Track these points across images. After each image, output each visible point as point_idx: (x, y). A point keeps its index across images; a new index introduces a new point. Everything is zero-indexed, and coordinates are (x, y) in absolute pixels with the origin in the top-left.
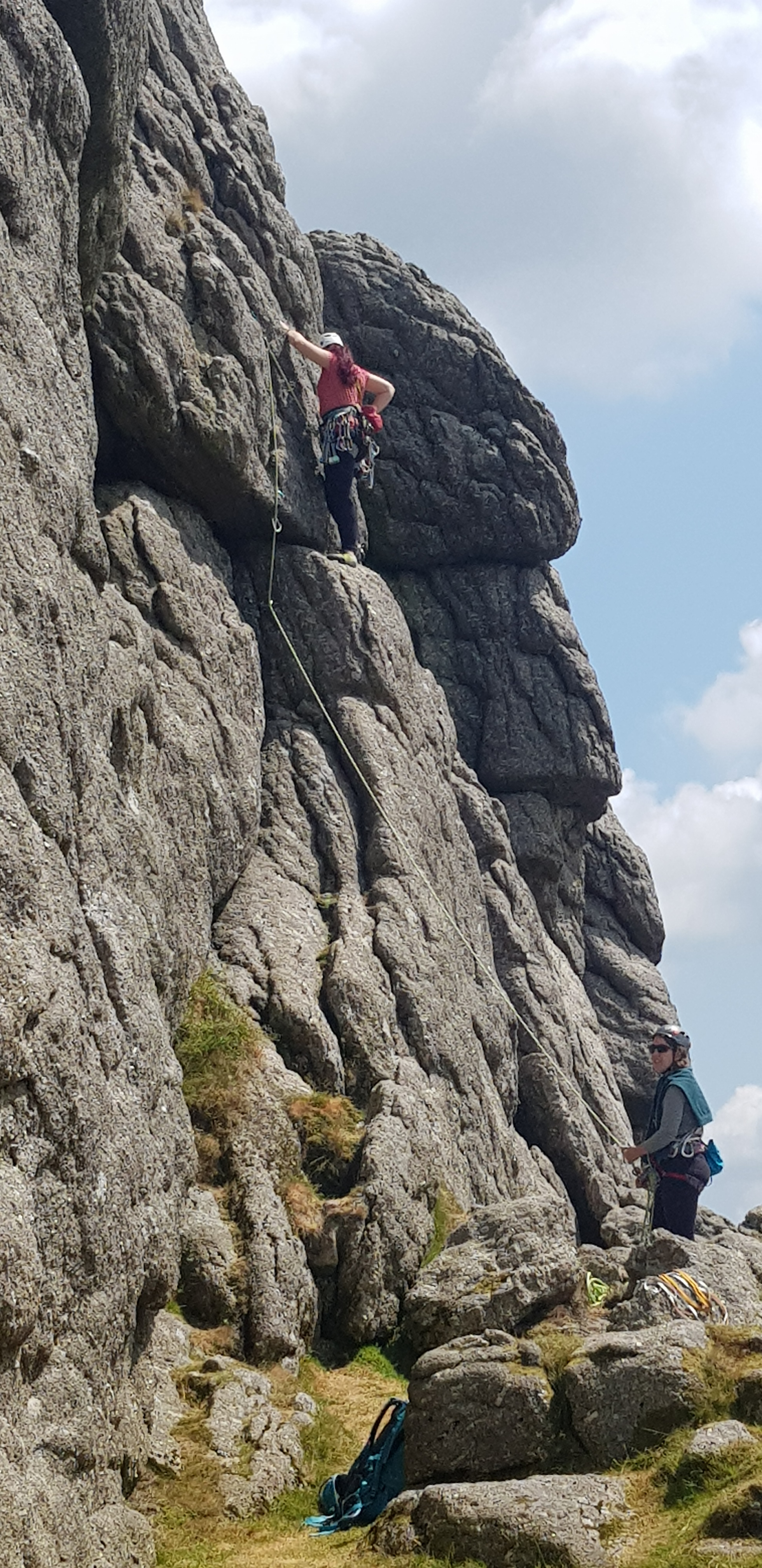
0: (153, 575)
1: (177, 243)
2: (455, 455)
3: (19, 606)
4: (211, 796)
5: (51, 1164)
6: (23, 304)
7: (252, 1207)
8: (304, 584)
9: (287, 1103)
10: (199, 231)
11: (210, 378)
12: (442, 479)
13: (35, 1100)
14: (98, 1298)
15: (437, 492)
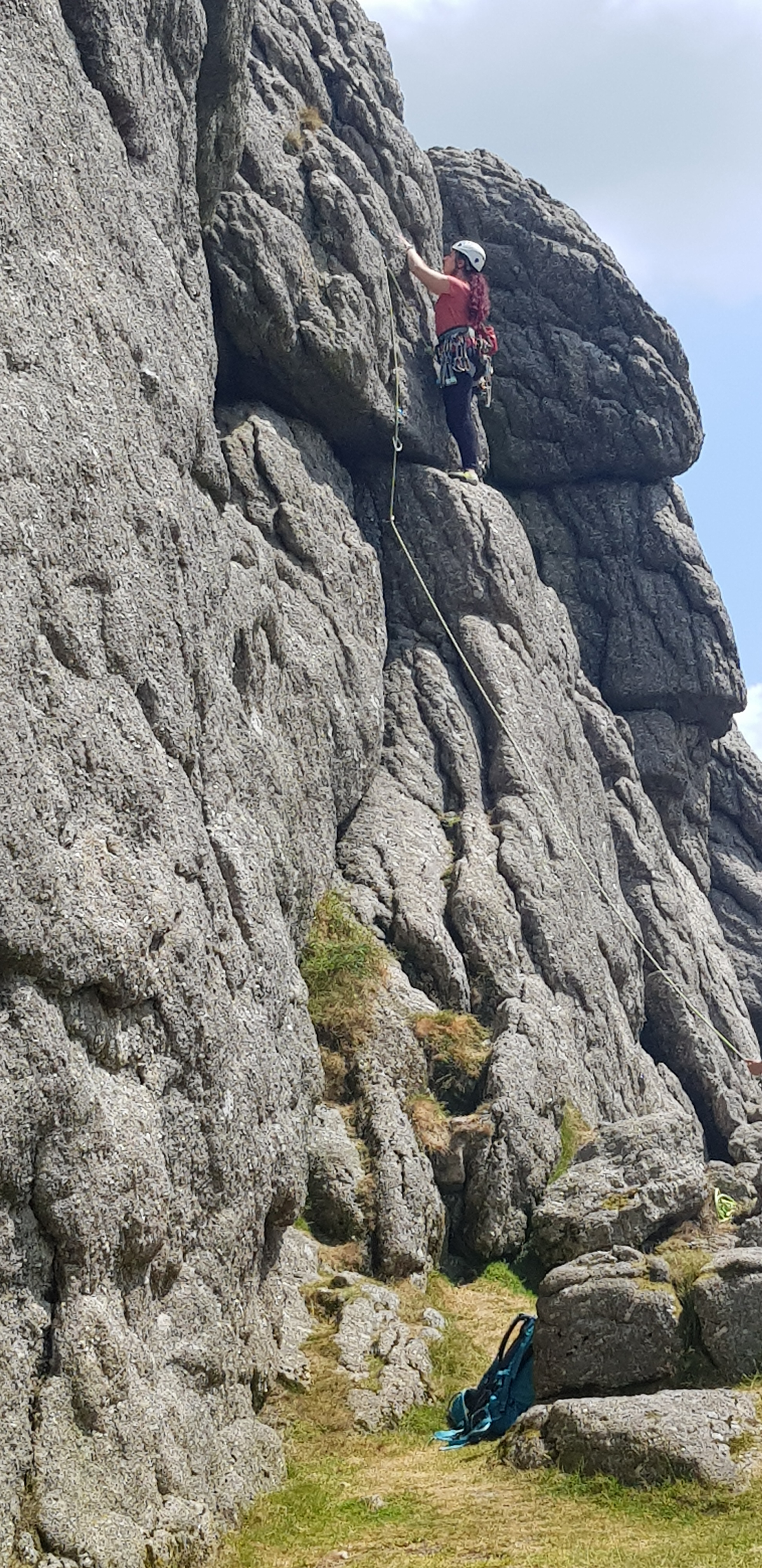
0: (274, 495)
1: (295, 161)
2: (576, 372)
3: (141, 527)
4: (334, 717)
5: (179, 1082)
6: (142, 224)
7: (379, 1125)
8: (425, 502)
9: (413, 1023)
10: (317, 149)
11: (329, 297)
12: (563, 396)
13: (162, 1019)
14: (226, 1215)
15: (558, 410)
